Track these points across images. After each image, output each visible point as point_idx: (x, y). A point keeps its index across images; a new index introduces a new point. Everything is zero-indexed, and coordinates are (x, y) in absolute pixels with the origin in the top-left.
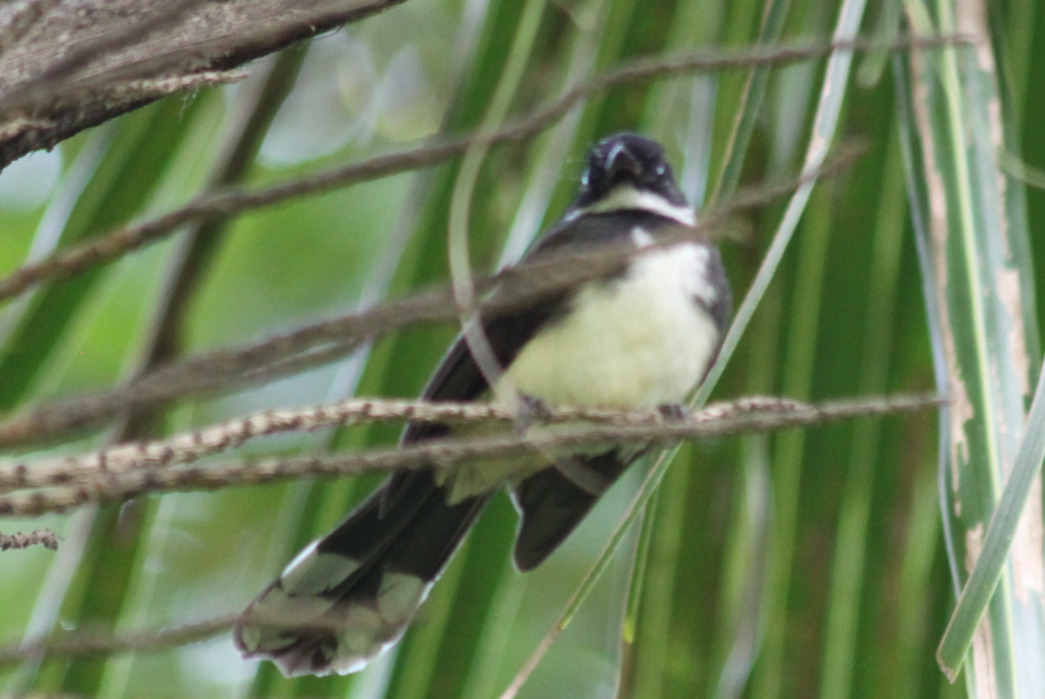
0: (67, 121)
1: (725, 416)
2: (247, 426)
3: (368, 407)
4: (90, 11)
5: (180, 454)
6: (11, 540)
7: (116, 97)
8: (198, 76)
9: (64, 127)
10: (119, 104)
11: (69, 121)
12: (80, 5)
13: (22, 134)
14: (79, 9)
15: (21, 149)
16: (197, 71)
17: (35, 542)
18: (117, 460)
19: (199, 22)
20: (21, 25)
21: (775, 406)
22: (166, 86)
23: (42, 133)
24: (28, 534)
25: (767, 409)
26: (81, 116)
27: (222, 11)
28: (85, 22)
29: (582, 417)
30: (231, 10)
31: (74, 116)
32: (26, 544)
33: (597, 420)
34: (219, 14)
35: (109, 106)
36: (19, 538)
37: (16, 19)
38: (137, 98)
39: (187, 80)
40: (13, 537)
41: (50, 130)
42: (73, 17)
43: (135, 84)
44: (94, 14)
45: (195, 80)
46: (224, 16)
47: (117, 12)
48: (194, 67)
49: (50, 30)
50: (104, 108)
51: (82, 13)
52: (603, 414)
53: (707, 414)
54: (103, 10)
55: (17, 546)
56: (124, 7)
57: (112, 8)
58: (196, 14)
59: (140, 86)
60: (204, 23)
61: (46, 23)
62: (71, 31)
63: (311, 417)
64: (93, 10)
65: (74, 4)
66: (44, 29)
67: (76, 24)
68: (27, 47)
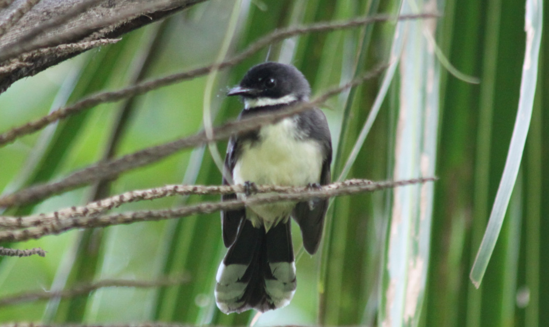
0: (39, 62)
1: (338, 188)
2: (122, 197)
3: (176, 187)
4: (48, 13)
5: (91, 211)
6: (23, 252)
7: (61, 51)
8: (98, 41)
9: (38, 65)
10: (63, 54)
11: (41, 62)
12: (44, 10)
13: (18, 69)
14: (44, 12)
15: (19, 75)
16: (98, 39)
17: (34, 253)
18: (63, 214)
19: (99, 17)
20: (14, 19)
21: (361, 183)
22: (84, 46)
23: (28, 68)
24: (31, 250)
25: (358, 184)
26: (46, 60)
27: (109, 11)
28: (46, 18)
29: (273, 190)
30: (113, 11)
31: (42, 61)
32: (30, 254)
33: (280, 191)
34: (108, 13)
35: (59, 55)
36: (26, 251)
37: (12, 17)
38: (71, 52)
39: (93, 43)
40: (24, 251)
41: (31, 66)
42: (41, 16)
43: (69, 45)
44: (51, 14)
45: (96, 43)
46: (110, 14)
47: (61, 13)
48: (97, 37)
49: (30, 22)
50: (56, 56)
51: (45, 14)
52: (283, 188)
53: (330, 187)
54: (54, 12)
55: (26, 255)
56: (64, 11)
57: (58, 11)
58: (97, 13)
59: (72, 46)
60: (101, 17)
61: (28, 19)
62: (40, 22)
63: (150, 193)
64: (50, 13)
65: (41, 10)
66: (28, 21)
67: (43, 19)
68: (20, 29)
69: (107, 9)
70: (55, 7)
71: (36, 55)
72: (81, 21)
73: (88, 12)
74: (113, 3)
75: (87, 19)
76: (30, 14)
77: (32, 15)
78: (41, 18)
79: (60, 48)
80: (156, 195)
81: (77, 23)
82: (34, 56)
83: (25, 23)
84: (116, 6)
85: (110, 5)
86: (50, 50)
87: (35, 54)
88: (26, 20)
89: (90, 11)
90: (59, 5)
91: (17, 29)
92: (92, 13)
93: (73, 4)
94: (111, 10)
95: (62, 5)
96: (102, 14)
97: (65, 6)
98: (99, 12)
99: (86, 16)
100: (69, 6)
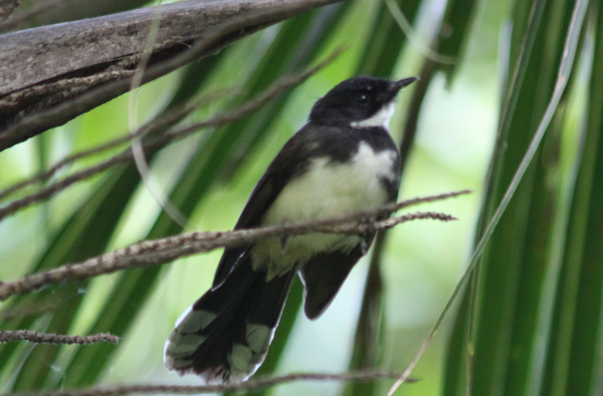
0: (41, 104)
11: (43, 105)
12: (40, 42)
14: (39, 44)
15: (15, 121)
16: (109, 71)
19: (115, 47)
22: (89, 80)
27: (130, 40)
28: (42, 50)
30: (135, 39)
34: (128, 42)
39: (102, 76)
42: (35, 49)
43: (70, 81)
44: (48, 46)
45: (106, 75)
46: (131, 43)
47: (62, 44)
49: (21, 56)
51: (40, 46)
54: (53, 43)
56: (67, 41)
57: (59, 42)
58: (113, 43)
59: (74, 81)
60: (118, 47)
61: (18, 53)
62: (35, 55)
63: (164, 243)
64: (47, 44)
65: (36, 42)
66: (17, 56)
67: (37, 52)
68: (8, 66)
69: (126, 37)
70: (54, 37)
71: (28, 94)
72: (90, 52)
73: (100, 42)
74: (133, 31)
75: (99, 50)
76: (21, 47)
77: (23, 48)
78: (36, 51)
79: (59, 85)
80: (171, 245)
81: (85, 55)
82: (26, 95)
83: (14, 58)
84: (139, 33)
85: (129, 33)
86: (46, 87)
87: (27, 92)
88: (15, 54)
89: (103, 40)
90: (60, 35)
91: (4, 65)
92: (106, 43)
93: (79, 33)
94: (132, 38)
95: (64, 35)
96: (120, 44)
97: (67, 36)
98: (115, 41)
99: (97, 46)
100: (73, 36)
